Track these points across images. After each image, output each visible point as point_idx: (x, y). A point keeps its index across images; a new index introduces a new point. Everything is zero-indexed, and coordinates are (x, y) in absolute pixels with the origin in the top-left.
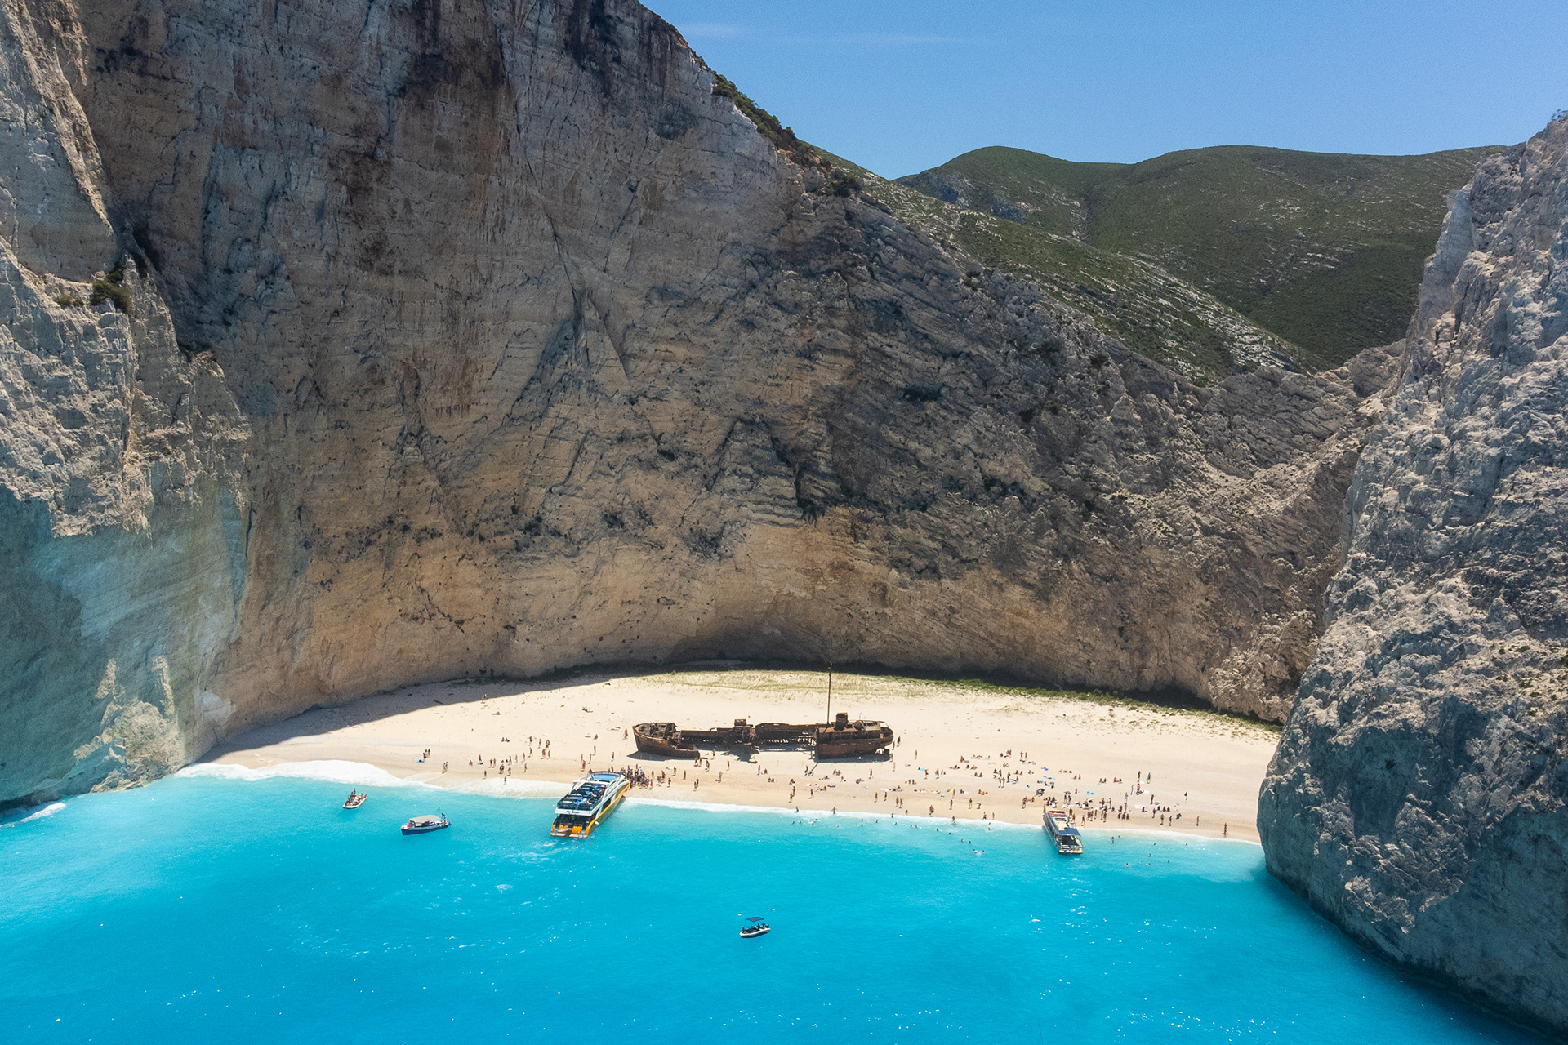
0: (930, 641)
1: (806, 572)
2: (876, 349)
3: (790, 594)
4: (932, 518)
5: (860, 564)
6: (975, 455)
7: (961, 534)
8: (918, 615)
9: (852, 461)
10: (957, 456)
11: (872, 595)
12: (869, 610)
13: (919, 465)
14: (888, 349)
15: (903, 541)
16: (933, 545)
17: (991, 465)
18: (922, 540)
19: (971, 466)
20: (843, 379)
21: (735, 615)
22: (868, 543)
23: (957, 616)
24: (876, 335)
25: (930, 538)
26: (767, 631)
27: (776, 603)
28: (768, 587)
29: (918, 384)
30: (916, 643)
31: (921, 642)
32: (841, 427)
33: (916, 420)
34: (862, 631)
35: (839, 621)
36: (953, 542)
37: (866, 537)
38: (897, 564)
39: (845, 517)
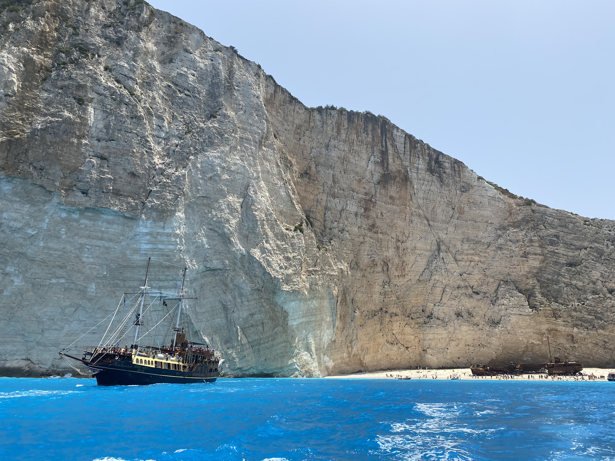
0: (598, 356)
1: (537, 334)
2: (552, 252)
3: (532, 343)
4: (588, 307)
5: (559, 328)
6: (602, 282)
7: (602, 311)
8: (590, 346)
9: (549, 291)
10: (594, 283)
11: (568, 340)
12: (567, 346)
13: (578, 289)
14: (556, 251)
15: (577, 317)
16: (590, 317)
17: (610, 285)
18: (585, 316)
19: (601, 286)
20: (540, 264)
21: (511, 352)
22: (561, 319)
23: (608, 344)
24: (551, 247)
25: (589, 315)
26: (525, 359)
27: (527, 347)
28: (523, 340)
29: (572, 261)
30: (591, 357)
31: (594, 357)
32: (543, 280)
33: (573, 273)
34: (566, 354)
35: (555, 351)
36: (600, 315)
37: (560, 317)
38: (576, 325)
39: (550, 310)
